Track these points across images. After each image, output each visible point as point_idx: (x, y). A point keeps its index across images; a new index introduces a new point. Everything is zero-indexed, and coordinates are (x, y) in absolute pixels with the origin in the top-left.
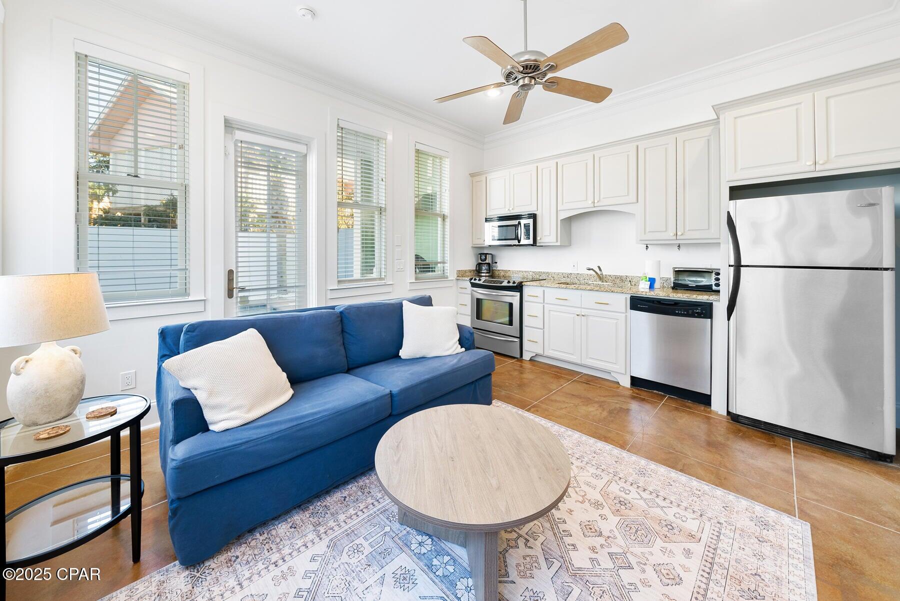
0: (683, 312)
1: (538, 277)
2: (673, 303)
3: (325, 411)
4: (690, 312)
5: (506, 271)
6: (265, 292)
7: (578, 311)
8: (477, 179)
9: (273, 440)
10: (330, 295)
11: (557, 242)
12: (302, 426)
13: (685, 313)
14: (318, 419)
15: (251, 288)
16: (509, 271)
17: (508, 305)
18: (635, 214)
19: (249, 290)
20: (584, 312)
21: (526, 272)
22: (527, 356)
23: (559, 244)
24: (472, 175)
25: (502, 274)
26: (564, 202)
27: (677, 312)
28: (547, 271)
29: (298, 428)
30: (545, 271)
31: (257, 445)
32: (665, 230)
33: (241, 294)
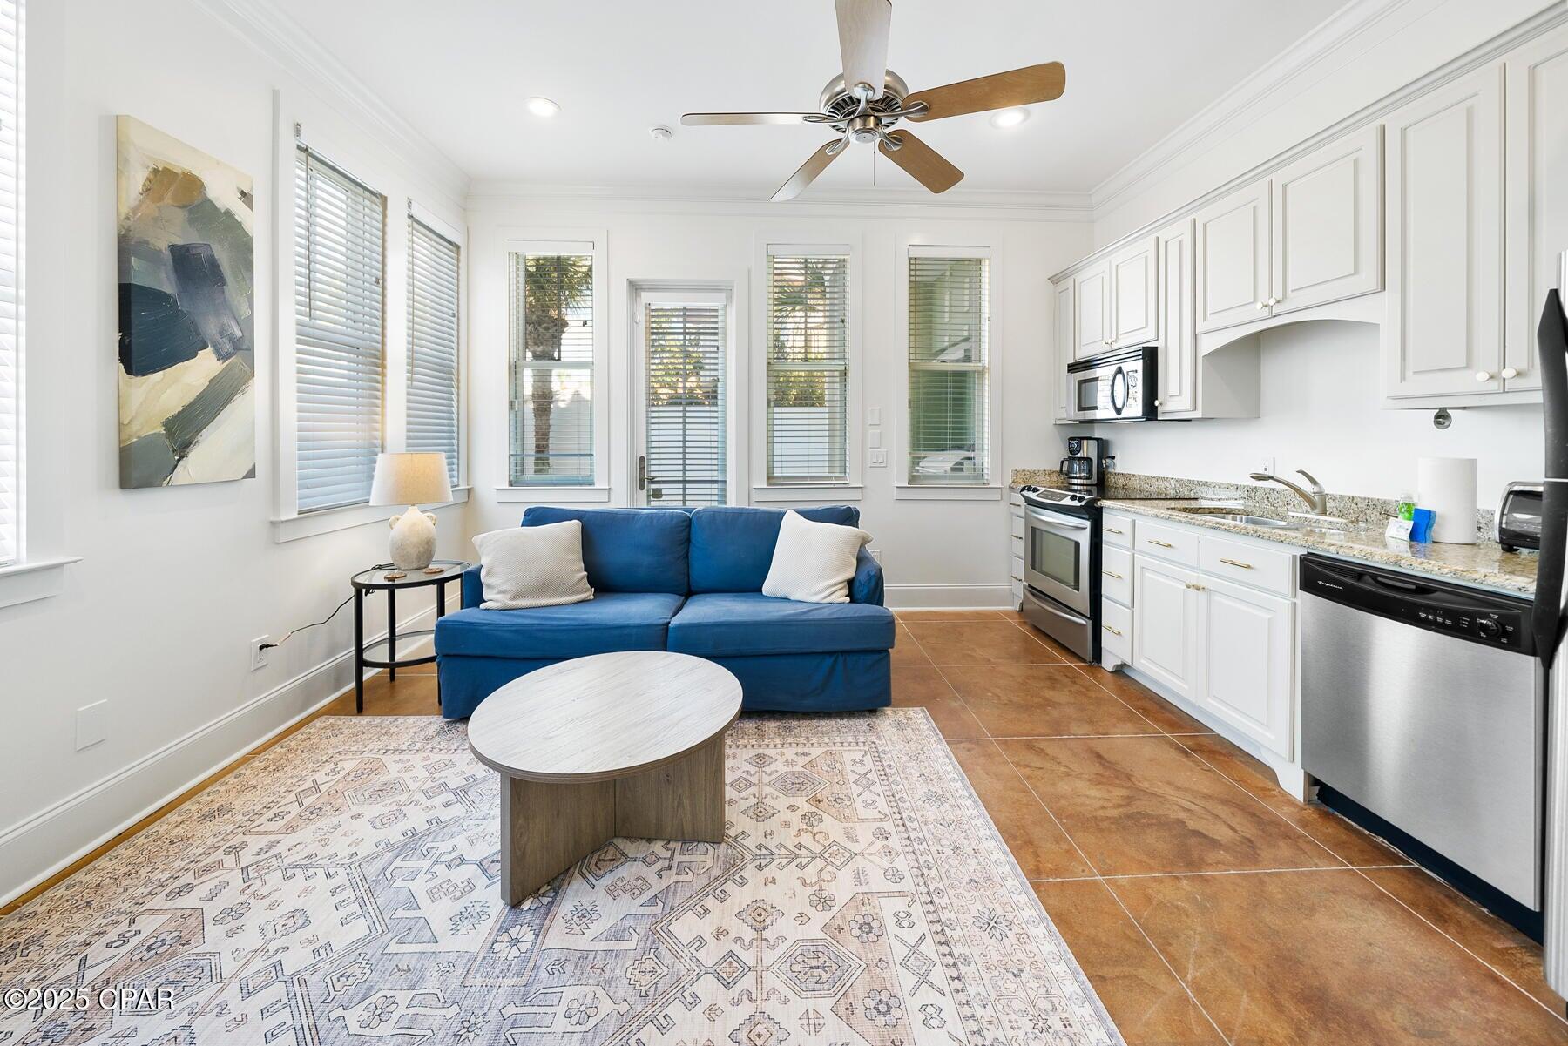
0: (1440, 620)
1: (1186, 492)
2: (1414, 587)
3: (574, 619)
4: (1465, 621)
5: (1128, 476)
6: (681, 486)
7: (1194, 577)
8: (1061, 286)
9: (511, 631)
10: (756, 496)
11: (1195, 409)
12: (544, 627)
13: (1448, 622)
14: (563, 625)
15: (661, 479)
16: (1134, 475)
17: (1073, 544)
18: (1377, 325)
19: (658, 482)
20: (1204, 580)
21: (1163, 479)
22: (1108, 663)
23: (1198, 414)
24: (1055, 280)
25: (1121, 482)
26: (1209, 312)
27: (1423, 615)
28: (1204, 480)
29: (539, 627)
30: (1200, 479)
31: (497, 630)
32: (1465, 365)
33: (654, 486)
